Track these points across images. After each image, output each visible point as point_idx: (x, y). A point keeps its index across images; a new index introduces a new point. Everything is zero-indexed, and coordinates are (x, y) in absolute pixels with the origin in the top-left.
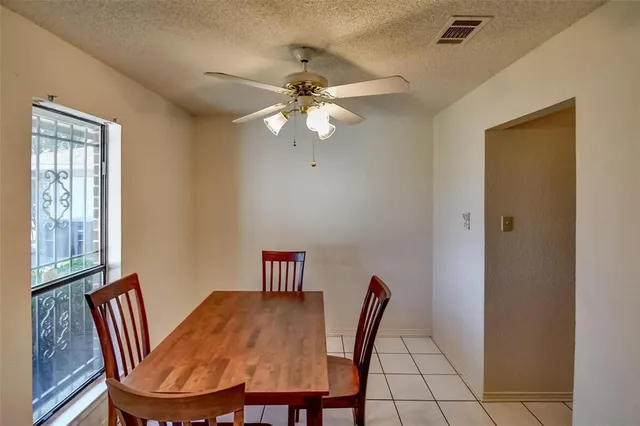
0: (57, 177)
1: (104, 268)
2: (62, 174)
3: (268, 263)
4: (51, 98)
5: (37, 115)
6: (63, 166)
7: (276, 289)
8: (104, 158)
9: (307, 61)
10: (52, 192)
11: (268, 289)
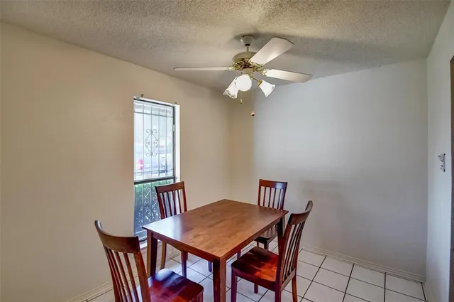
0: (152, 132)
1: (174, 178)
2: (154, 131)
3: (263, 188)
4: (142, 96)
5: (137, 103)
6: (155, 127)
7: (266, 205)
8: (174, 123)
9: (249, 45)
10: (149, 139)
11: (261, 205)
